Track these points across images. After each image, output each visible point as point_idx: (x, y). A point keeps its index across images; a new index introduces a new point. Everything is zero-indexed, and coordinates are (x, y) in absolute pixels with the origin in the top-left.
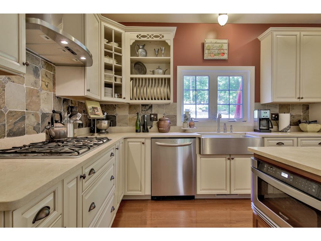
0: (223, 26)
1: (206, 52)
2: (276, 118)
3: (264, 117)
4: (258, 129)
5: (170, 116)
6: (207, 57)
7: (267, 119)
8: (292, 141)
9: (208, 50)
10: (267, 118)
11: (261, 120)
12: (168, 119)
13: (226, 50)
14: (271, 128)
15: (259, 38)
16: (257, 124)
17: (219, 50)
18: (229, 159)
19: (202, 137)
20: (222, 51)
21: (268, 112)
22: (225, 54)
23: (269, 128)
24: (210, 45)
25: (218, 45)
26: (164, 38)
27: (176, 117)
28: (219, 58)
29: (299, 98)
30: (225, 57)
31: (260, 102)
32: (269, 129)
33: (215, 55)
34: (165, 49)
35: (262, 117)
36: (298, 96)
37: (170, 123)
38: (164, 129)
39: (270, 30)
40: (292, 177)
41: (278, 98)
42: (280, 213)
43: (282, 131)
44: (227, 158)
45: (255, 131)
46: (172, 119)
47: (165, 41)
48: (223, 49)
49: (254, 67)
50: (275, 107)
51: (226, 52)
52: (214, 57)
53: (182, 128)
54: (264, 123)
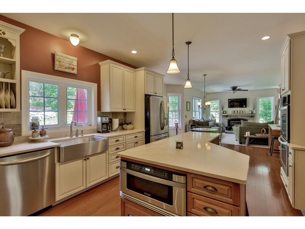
0: (75, 46)
1: (57, 63)
2: (111, 121)
3: (105, 122)
4: (101, 131)
5: (11, 125)
6: (58, 68)
7: (107, 124)
8: (123, 138)
9: (59, 61)
10: (106, 122)
11: (103, 124)
12: (10, 130)
13: (76, 66)
14: (109, 129)
15: (100, 63)
16: (100, 127)
17: (69, 64)
18: (85, 160)
19: (62, 146)
20: (72, 66)
21: (107, 118)
22: (75, 70)
23: (108, 129)
24: (61, 58)
25: (69, 60)
26: (5, 36)
27: (21, 126)
28: (69, 71)
29: (124, 109)
30: (75, 72)
31: (100, 110)
32: (107, 131)
33: (66, 68)
34: (5, 48)
35: (104, 122)
36: (123, 108)
37: (14, 134)
38: (6, 142)
39: (108, 61)
40: (152, 170)
41: (113, 109)
42: (145, 193)
43: (115, 131)
44: (84, 159)
45: (99, 132)
46: (15, 129)
47: (7, 40)
48: (73, 65)
49: (97, 84)
50: (110, 114)
51: (76, 68)
52: (64, 70)
53: (31, 138)
54: (105, 126)
